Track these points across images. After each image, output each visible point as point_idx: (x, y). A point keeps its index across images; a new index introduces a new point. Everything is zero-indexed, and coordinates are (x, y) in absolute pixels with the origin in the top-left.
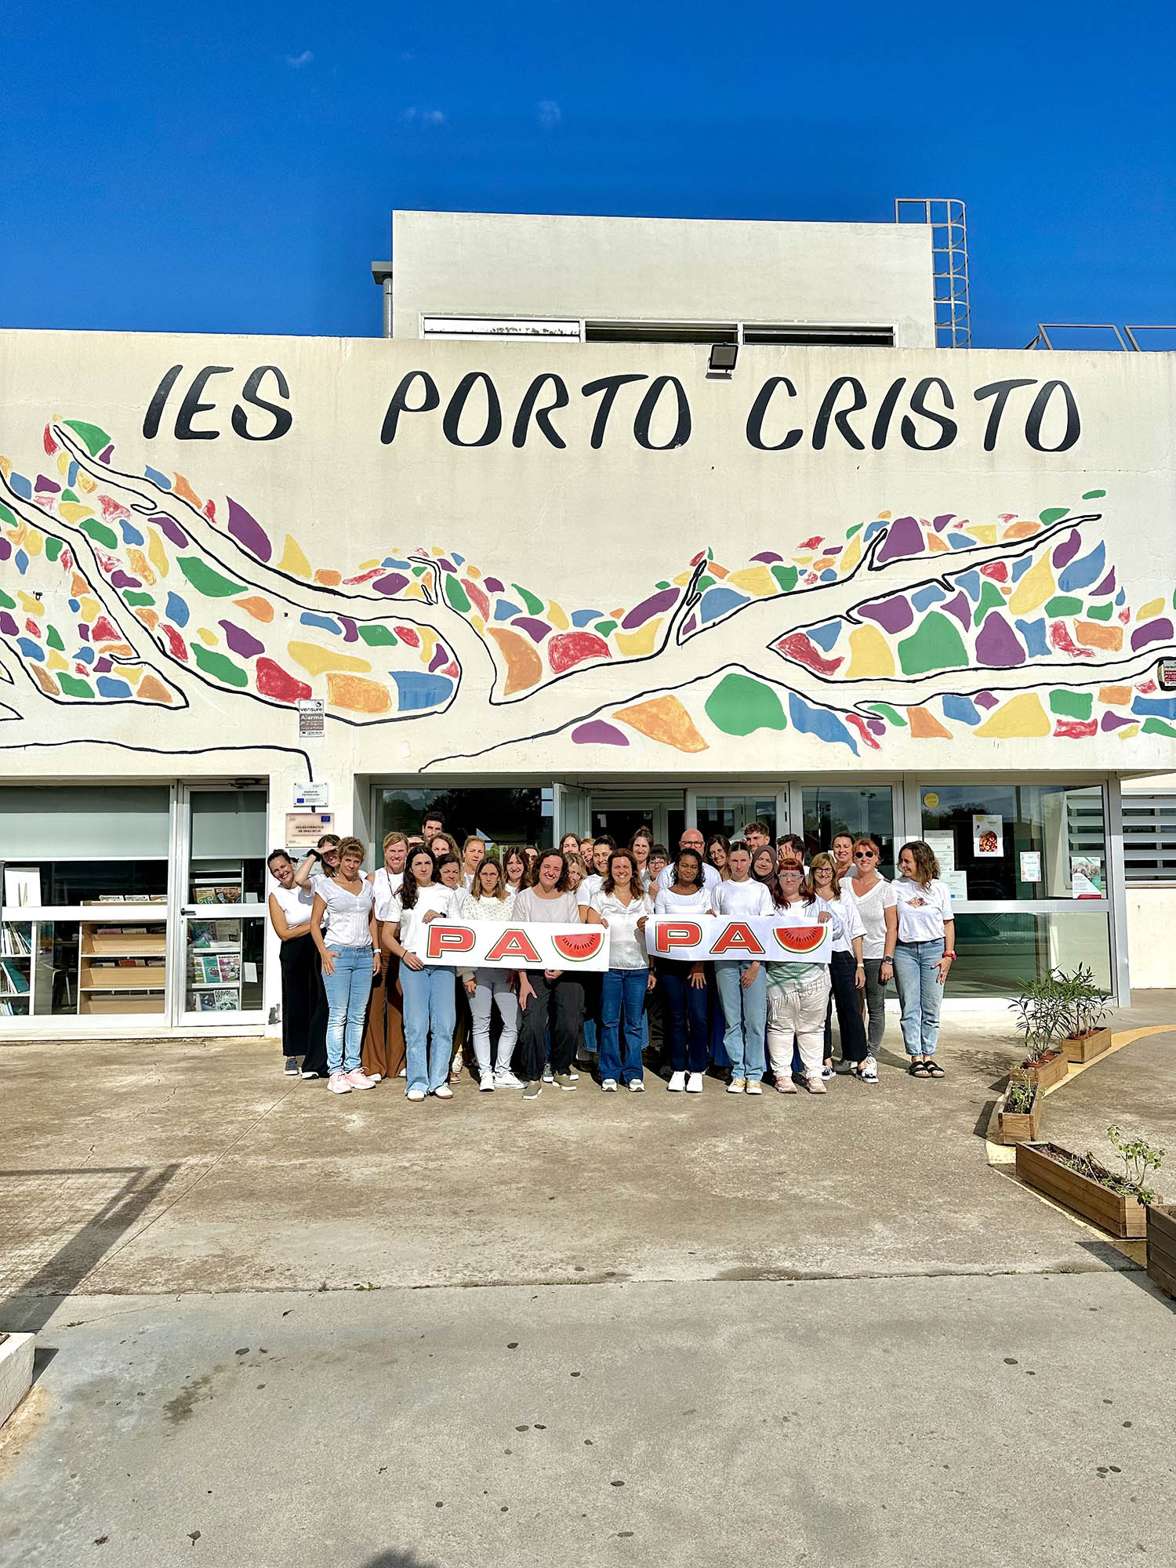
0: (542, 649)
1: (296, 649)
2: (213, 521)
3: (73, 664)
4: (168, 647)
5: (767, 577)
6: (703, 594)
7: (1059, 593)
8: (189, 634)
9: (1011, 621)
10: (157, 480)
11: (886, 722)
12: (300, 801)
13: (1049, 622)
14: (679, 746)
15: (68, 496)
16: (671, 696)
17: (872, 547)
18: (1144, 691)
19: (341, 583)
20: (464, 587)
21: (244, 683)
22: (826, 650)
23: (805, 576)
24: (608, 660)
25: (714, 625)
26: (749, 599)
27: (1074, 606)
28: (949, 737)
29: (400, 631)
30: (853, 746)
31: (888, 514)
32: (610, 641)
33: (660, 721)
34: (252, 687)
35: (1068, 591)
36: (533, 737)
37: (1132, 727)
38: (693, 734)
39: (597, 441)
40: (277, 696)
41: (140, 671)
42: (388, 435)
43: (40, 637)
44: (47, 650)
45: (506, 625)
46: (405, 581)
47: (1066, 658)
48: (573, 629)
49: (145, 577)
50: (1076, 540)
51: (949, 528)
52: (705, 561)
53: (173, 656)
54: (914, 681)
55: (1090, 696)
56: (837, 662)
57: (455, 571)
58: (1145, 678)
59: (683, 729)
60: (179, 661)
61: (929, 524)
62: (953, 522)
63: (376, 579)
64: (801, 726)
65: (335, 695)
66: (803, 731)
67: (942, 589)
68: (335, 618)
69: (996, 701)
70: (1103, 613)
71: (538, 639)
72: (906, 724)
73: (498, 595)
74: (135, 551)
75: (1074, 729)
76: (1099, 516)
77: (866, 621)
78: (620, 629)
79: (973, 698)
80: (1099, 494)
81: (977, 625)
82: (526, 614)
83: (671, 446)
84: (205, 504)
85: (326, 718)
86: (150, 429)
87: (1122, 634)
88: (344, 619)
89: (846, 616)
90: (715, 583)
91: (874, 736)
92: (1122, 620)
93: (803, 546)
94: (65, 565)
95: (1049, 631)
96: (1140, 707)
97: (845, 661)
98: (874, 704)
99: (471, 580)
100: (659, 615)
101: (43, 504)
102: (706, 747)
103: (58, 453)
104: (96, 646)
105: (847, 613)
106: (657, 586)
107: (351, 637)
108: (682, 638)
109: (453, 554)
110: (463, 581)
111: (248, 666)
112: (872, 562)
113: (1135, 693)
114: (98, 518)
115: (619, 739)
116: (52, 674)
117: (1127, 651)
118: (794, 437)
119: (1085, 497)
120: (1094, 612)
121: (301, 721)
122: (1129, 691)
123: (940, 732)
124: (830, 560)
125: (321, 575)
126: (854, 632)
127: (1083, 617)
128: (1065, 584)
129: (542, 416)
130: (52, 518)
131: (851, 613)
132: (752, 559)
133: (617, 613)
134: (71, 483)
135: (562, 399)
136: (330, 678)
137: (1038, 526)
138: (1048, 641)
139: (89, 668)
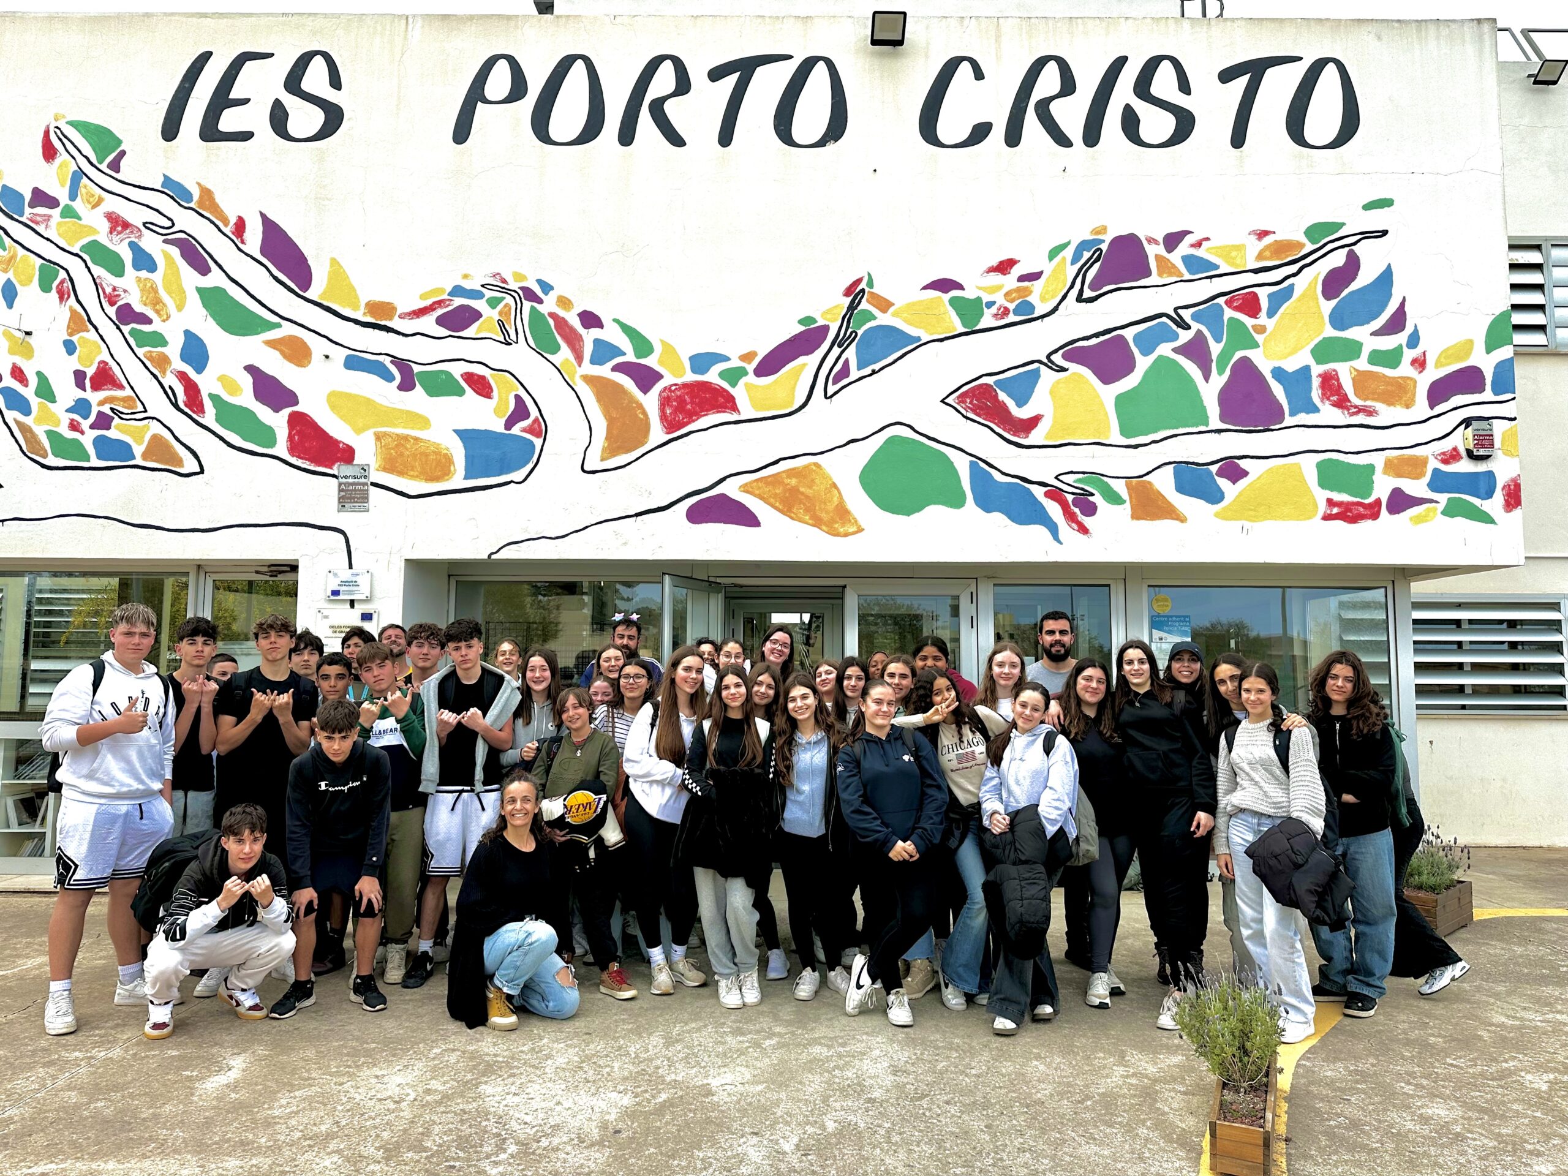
0: (650, 402)
1: (337, 401)
2: (243, 242)
3: (65, 418)
4: (181, 398)
5: (942, 309)
6: (860, 332)
7: (1330, 332)
8: (207, 383)
9: (1265, 367)
10: (174, 190)
11: (1097, 499)
12: (335, 593)
13: (1317, 370)
14: (824, 528)
15: (69, 213)
16: (817, 465)
17: (1082, 272)
18: (1446, 462)
19: (396, 317)
20: (551, 322)
21: (272, 443)
22: (1020, 404)
23: (994, 310)
24: (734, 417)
25: (874, 372)
26: (919, 339)
27: (1352, 350)
28: (1182, 519)
29: (469, 378)
30: (1054, 530)
31: (1103, 230)
32: (739, 393)
33: (801, 497)
34: (281, 448)
35: (1343, 330)
36: (637, 515)
37: (1428, 509)
38: (843, 513)
39: (726, 137)
40: (312, 460)
41: (147, 427)
42: (462, 133)
43: (26, 386)
44: (35, 402)
45: (605, 371)
46: (477, 315)
47: (1337, 416)
48: (690, 377)
49: (157, 312)
50: (1353, 265)
51: (1183, 248)
52: (863, 291)
53: (187, 410)
54: (1136, 447)
55: (1371, 468)
56: (1034, 421)
57: (540, 301)
58: (1446, 445)
59: (831, 507)
60: (194, 416)
61: (1156, 242)
62: (1189, 240)
63: (440, 312)
64: (986, 503)
65: (384, 459)
66: (988, 510)
67: (1174, 327)
68: (387, 361)
69: (1245, 474)
70: (1391, 358)
71: (645, 389)
72: (1125, 501)
73: (595, 333)
74: (146, 279)
75: (1350, 510)
76: (1385, 233)
77: (1074, 367)
78: (751, 378)
79: (1214, 468)
80: (1386, 203)
81: (1221, 372)
82: (630, 357)
83: (821, 143)
84: (233, 220)
85: (372, 488)
86: (170, 130)
87: (1415, 387)
88: (399, 362)
89: (1046, 361)
90: (875, 318)
91: (1081, 518)
92: (1416, 369)
93: (992, 270)
94: (61, 298)
95: (1316, 382)
96: (1439, 482)
97: (1043, 420)
98: (1081, 476)
99: (561, 313)
100: (802, 359)
101: (37, 223)
102: (860, 530)
103: (58, 161)
104: (94, 397)
105: (1048, 357)
106: (801, 322)
107: (407, 385)
108: (831, 389)
109: (540, 282)
110: (552, 315)
111: (278, 421)
112: (1081, 291)
113: (1434, 464)
114: (103, 238)
115: (749, 519)
116: (40, 431)
117: (1421, 408)
118: (980, 132)
119: (1368, 207)
120: (1377, 357)
121: (340, 491)
122: (1424, 462)
123: (1168, 512)
124: (1026, 289)
125: (374, 307)
126: (1058, 382)
127: (1362, 364)
128: (1339, 320)
129: (657, 109)
130: (48, 239)
131: (1053, 357)
132: (925, 288)
133: (747, 357)
134: (73, 196)
135: (683, 85)
136: (378, 437)
137: (1302, 246)
138: (1316, 394)
139: (85, 424)
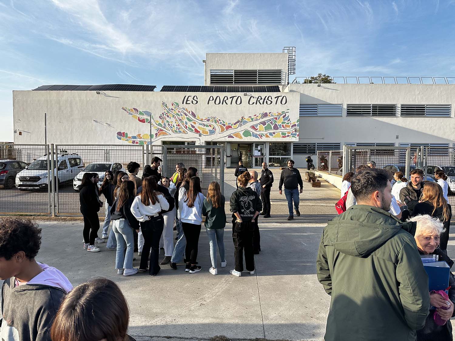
0: (225, 127)
1: (198, 127)
2: (190, 113)
4: (185, 127)
5: (250, 119)
7: (283, 121)
8: (187, 126)
9: (277, 124)
10: (184, 109)
11: (263, 136)
13: (282, 124)
15: (174, 110)
16: (239, 133)
17: (262, 116)
18: (292, 132)
19: (203, 120)
22: (256, 127)
23: (254, 119)
24: (232, 128)
25: (244, 125)
26: (248, 122)
27: (285, 123)
28: (270, 137)
29: (209, 125)
30: (259, 138)
31: (264, 112)
32: (232, 126)
33: (237, 135)
34: (194, 131)
36: (223, 137)
37: (291, 137)
38: (241, 137)
39: (231, 104)
40: (197, 132)
41: (183, 130)
42: (208, 103)
44: (173, 127)
45: (221, 125)
46: (210, 120)
47: (283, 129)
48: (228, 125)
49: (183, 120)
50: (286, 115)
51: (271, 114)
52: (243, 117)
54: (266, 131)
55: (286, 133)
57: (215, 119)
58: (292, 131)
60: (187, 129)
61: (268, 113)
63: (207, 119)
65: (203, 132)
66: (253, 137)
67: (270, 121)
68: (202, 124)
69: (275, 133)
72: (265, 136)
73: (220, 121)
74: (182, 117)
75: (284, 137)
76: (288, 112)
77: (261, 124)
79: (272, 133)
80: (289, 109)
81: (274, 125)
82: (223, 123)
83: (239, 104)
84: (189, 111)
85: (202, 135)
86: (183, 103)
87: (290, 126)
89: (259, 124)
90: (244, 120)
91: (261, 137)
92: (290, 124)
93: (254, 116)
94: (175, 118)
97: (258, 129)
98: (261, 134)
99: (217, 120)
100: (238, 123)
101: (172, 111)
102: (243, 138)
103: (174, 106)
104: (178, 127)
106: (238, 120)
107: (204, 126)
108: (240, 126)
109: (215, 117)
111: (194, 129)
112: (262, 118)
113: (291, 133)
114: (178, 113)
115: (233, 137)
116: (174, 130)
117: (291, 128)
118: (253, 103)
119: (287, 110)
120: (287, 123)
121: (199, 135)
122: (290, 132)
124: (257, 117)
125: (201, 119)
126: (260, 126)
129: (225, 101)
130: (173, 113)
132: (248, 117)
133: (233, 123)
135: (227, 99)
136: (202, 130)
137: (281, 113)
138: (282, 127)
139: (177, 129)
